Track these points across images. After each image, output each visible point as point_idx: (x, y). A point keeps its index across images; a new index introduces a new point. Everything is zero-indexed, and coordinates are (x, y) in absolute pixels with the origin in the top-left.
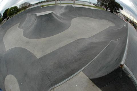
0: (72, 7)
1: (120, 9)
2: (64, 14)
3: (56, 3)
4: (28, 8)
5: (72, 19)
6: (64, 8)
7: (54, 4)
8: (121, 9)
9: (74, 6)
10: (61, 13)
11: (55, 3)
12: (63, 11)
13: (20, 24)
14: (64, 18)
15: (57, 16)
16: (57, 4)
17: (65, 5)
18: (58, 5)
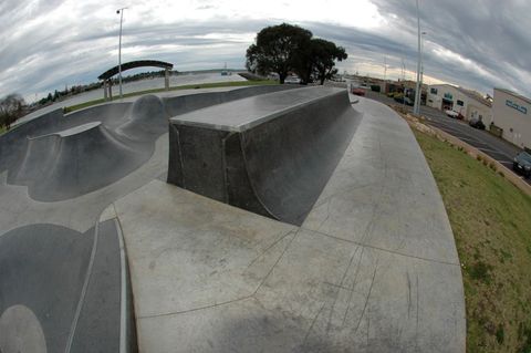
0: (155, 100)
1: (336, 61)
2: (133, 128)
3: (106, 94)
4: (18, 122)
5: (156, 138)
6: (132, 108)
7: (102, 101)
8: (340, 59)
9: (160, 96)
10: (125, 125)
11: (103, 97)
12: (130, 118)
13: (9, 175)
14: (136, 138)
15: (114, 136)
16: (111, 99)
17: (134, 99)
18: (114, 102)
